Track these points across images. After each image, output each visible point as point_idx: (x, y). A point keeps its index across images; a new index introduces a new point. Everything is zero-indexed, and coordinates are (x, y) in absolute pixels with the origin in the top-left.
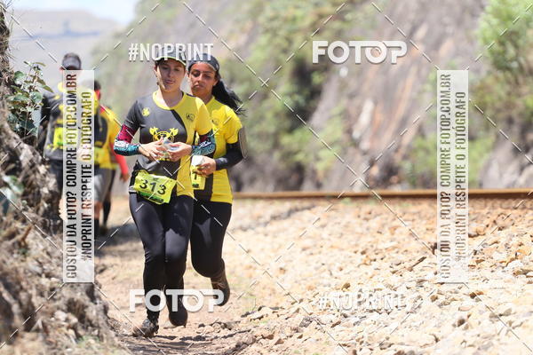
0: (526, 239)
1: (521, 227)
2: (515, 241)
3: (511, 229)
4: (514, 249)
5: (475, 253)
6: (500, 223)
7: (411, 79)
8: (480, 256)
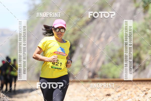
0: (133, 93)
1: (131, 89)
2: (130, 93)
3: (128, 90)
4: (129, 95)
5: (118, 97)
6: (126, 88)
7: (100, 48)
8: (120, 98)
